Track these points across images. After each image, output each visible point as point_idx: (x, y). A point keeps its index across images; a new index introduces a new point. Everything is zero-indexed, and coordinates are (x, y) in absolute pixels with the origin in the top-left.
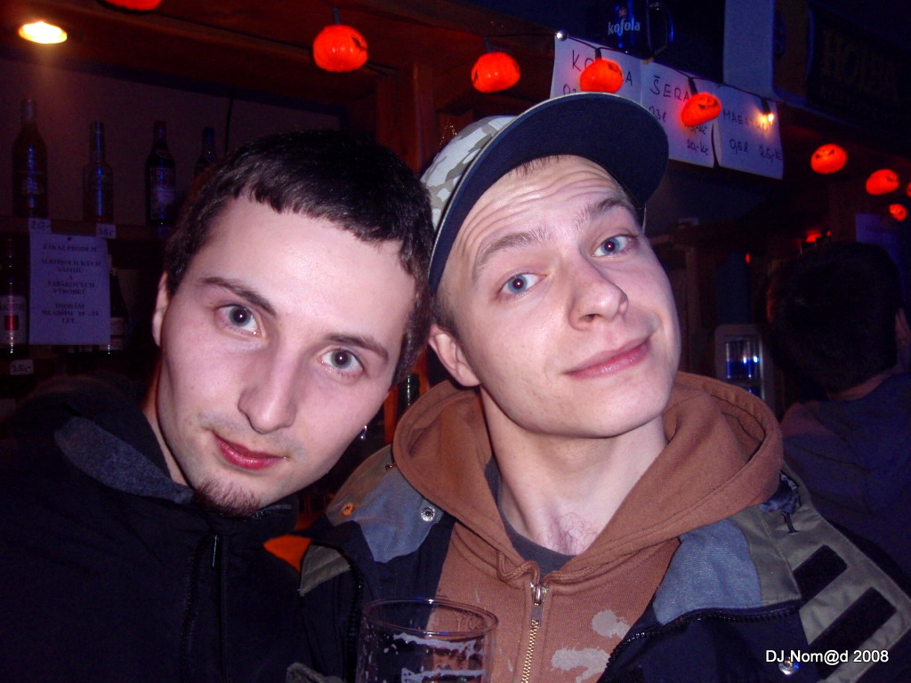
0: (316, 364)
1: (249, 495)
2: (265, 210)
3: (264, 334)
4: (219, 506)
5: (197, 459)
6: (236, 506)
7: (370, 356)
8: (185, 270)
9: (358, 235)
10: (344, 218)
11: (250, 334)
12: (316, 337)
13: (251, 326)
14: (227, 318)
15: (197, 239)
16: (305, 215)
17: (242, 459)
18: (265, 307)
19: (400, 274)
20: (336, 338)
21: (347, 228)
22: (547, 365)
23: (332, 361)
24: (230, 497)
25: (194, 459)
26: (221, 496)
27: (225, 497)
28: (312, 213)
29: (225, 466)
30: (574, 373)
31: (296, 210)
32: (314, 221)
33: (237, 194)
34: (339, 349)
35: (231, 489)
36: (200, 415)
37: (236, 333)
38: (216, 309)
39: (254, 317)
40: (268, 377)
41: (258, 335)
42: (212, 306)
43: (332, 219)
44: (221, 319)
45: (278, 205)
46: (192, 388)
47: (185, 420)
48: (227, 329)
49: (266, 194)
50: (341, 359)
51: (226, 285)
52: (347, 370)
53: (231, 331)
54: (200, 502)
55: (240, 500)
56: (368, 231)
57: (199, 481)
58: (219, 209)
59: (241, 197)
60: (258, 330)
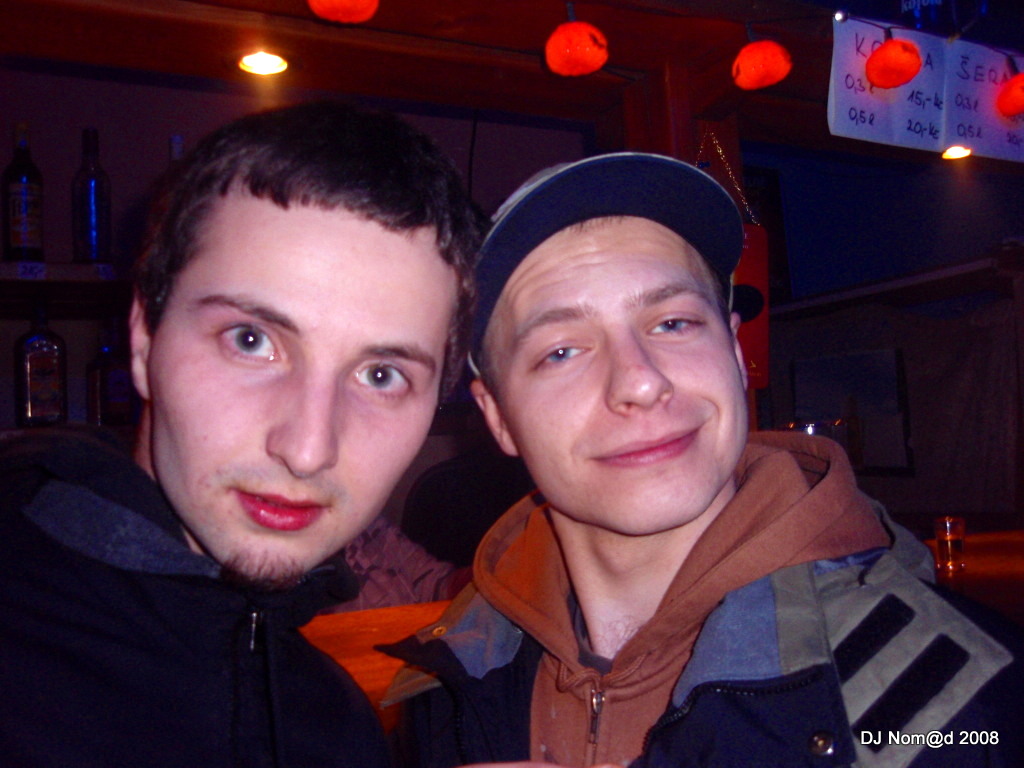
0: (352, 386)
1: (289, 562)
2: (266, 208)
3: (284, 356)
4: (255, 581)
5: (219, 529)
6: (274, 577)
7: (416, 369)
8: (170, 292)
9: (385, 224)
10: (363, 207)
11: (266, 360)
12: (351, 351)
13: (265, 349)
14: (234, 345)
15: (180, 252)
16: (318, 207)
17: (277, 519)
18: (282, 324)
19: (439, 264)
20: (374, 351)
21: (370, 217)
22: (575, 449)
23: (369, 379)
24: (266, 569)
25: (214, 530)
26: (256, 570)
27: (260, 569)
28: (326, 204)
29: (256, 532)
30: (603, 460)
31: (305, 201)
32: (329, 214)
33: (224, 191)
34: (377, 365)
35: (266, 558)
36: (219, 472)
37: (248, 362)
38: (219, 334)
39: (269, 338)
40: (301, 407)
41: (277, 359)
42: (214, 331)
43: (351, 208)
44: (227, 347)
45: (282, 200)
46: (205, 438)
47: (200, 482)
48: (237, 359)
49: (264, 186)
50: (380, 376)
51: (230, 303)
52: (388, 389)
53: (243, 360)
54: (231, 580)
55: (279, 571)
56: (399, 218)
57: (224, 553)
58: (201, 212)
59: (231, 195)
60: (276, 352)
